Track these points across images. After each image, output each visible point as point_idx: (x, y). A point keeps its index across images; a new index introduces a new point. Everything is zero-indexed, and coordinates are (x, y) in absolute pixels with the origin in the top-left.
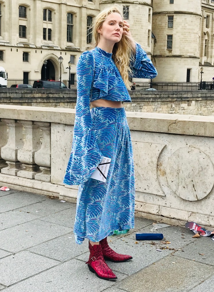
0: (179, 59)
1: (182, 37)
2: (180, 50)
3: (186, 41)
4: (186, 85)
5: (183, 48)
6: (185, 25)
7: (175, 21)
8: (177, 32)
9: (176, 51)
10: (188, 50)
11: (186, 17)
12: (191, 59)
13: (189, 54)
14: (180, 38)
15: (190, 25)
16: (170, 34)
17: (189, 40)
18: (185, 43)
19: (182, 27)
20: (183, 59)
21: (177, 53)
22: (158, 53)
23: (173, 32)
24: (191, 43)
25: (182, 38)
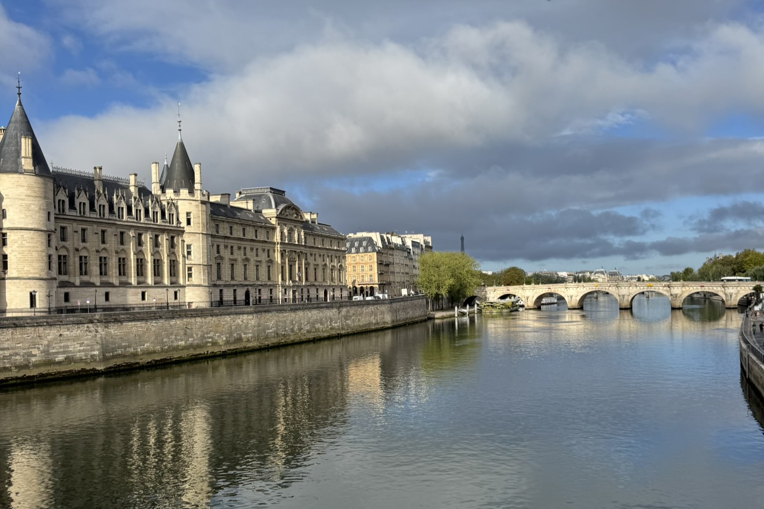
1: (19, 256)
2: (17, 271)
3: (25, 260)
4: (30, 310)
5: (21, 269)
6: (22, 242)
7: (9, 238)
8: (13, 251)
9: (13, 273)
10: (29, 271)
11: (22, 234)
13: (30, 276)
14: (17, 258)
15: (30, 242)
16: (4, 252)
17: (29, 259)
18: (25, 263)
19: (19, 244)
20: (23, 282)
21: (15, 275)
23: (8, 251)
24: (33, 262)
25: (20, 258)
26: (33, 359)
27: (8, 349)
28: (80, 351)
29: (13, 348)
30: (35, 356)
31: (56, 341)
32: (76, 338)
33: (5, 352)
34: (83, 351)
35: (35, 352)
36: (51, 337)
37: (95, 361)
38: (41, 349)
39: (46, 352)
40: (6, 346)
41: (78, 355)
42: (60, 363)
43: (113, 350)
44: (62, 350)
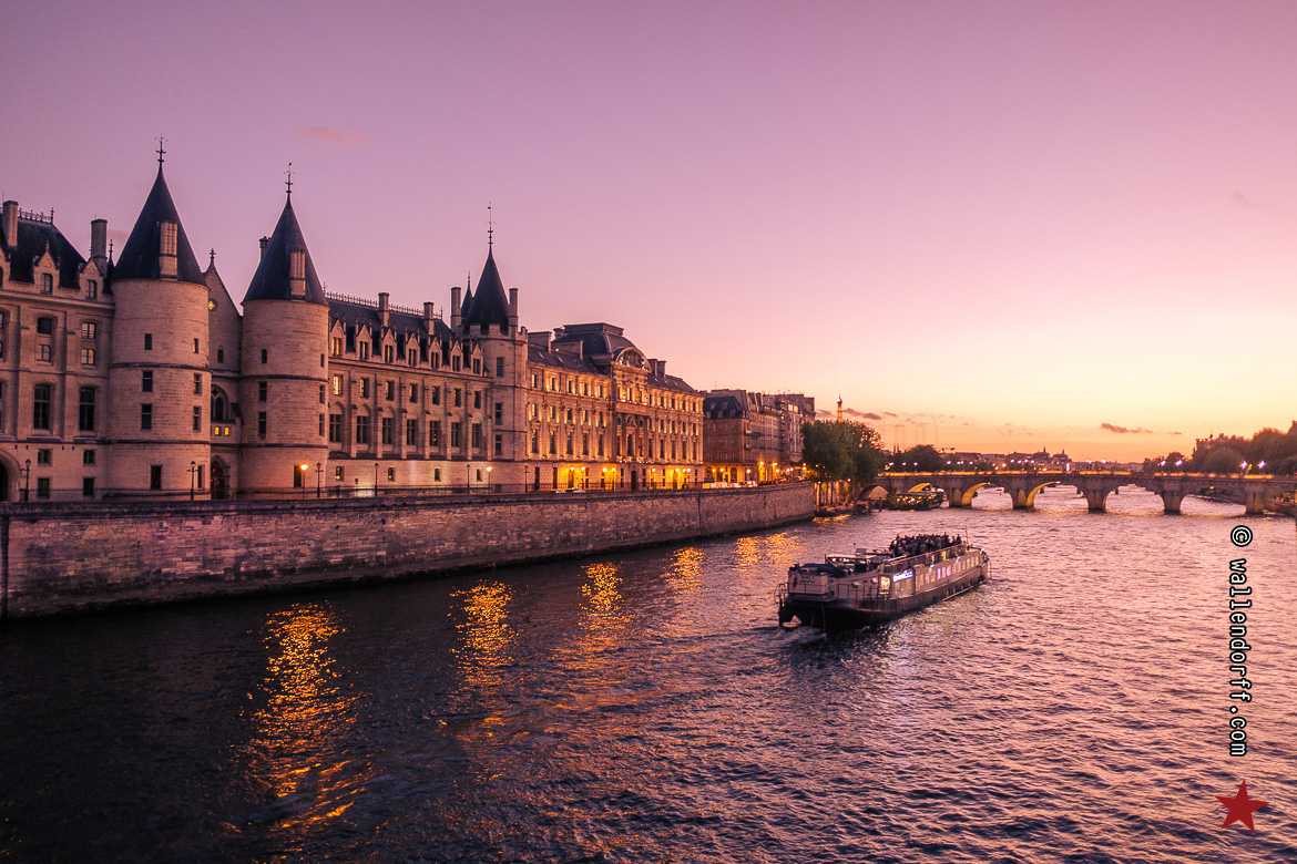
0: (277, 449)
1: (282, 414)
2: (280, 436)
3: (290, 421)
4: (295, 490)
5: (284, 433)
6: (285, 396)
7: (270, 390)
8: (273, 408)
9: (272, 438)
10: (294, 436)
11: (286, 384)
12: (301, 449)
13: (296, 442)
14: (278, 417)
15: (296, 396)
16: (263, 410)
17: (294, 419)
18: (289, 425)
19: (282, 399)
20: (285, 450)
21: (275, 441)
22: (245, 441)
23: (268, 408)
25: (282, 417)
26: (302, 560)
27: (270, 544)
28: (362, 550)
29: (277, 544)
30: (304, 555)
31: (332, 536)
32: (358, 532)
33: (267, 548)
34: (369, 550)
35: (304, 549)
36: (326, 529)
37: (381, 564)
38: (313, 546)
39: (318, 551)
40: (268, 541)
41: (360, 555)
42: (335, 567)
43: (406, 549)
44: (339, 548)
